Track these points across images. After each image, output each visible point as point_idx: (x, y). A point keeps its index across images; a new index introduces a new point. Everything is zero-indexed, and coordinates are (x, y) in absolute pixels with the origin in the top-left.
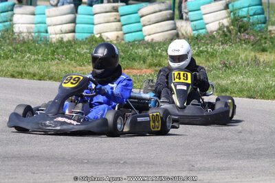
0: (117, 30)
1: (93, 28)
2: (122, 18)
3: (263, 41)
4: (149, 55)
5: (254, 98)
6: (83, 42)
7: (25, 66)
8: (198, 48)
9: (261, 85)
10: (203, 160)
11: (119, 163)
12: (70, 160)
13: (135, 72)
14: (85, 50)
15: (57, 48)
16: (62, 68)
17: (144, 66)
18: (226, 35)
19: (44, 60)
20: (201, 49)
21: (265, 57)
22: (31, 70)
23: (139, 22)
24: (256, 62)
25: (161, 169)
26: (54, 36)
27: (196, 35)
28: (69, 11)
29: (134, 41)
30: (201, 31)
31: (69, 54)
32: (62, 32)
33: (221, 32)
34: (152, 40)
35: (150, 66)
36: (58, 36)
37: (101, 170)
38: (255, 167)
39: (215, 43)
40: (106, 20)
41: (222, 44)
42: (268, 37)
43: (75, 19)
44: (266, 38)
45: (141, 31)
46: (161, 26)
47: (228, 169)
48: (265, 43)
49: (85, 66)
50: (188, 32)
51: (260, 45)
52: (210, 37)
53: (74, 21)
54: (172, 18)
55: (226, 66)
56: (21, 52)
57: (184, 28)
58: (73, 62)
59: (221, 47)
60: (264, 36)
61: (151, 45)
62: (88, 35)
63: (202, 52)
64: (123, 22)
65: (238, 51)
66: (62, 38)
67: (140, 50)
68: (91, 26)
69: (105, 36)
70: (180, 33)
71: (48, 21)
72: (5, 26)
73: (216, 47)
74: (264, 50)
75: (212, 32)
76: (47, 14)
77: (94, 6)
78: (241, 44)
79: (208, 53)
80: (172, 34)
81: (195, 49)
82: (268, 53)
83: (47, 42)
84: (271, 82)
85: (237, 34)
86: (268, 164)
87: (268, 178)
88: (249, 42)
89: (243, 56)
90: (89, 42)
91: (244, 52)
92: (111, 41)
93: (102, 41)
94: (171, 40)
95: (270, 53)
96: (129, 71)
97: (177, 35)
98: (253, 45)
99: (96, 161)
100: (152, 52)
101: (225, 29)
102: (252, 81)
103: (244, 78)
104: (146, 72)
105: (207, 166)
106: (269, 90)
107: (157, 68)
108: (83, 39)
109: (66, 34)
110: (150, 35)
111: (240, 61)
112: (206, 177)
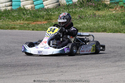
0: (31, 4)
1: (20, 4)
3: (99, 6)
4: (45, 15)
5: (93, 32)
6: (15, 10)
8: (69, 10)
9: (96, 26)
10: (65, 62)
12: (2, 65)
13: (39, 23)
14: (16, 14)
15: (3, 14)
16: (5, 23)
17: (43, 20)
18: (82, 4)
20: (70, 11)
21: (99, 13)
24: (95, 15)
26: (2, 8)
27: (68, 4)
29: (40, 8)
30: (70, 2)
31: (8, 16)
32: (6, 6)
33: (79, 2)
34: (48, 7)
35: (46, 20)
36: (4, 8)
37: (16, 69)
39: (77, 7)
41: (80, 8)
42: (101, 3)
44: (100, 4)
45: (43, 4)
46: (52, 1)
47: (76, 65)
48: (100, 6)
49: (15, 21)
50: (65, 3)
51: (97, 7)
52: (74, 5)
53: (11, 1)
55: (81, 18)
57: (63, 1)
58: (10, 20)
63: (70, 12)
65: (87, 11)
66: (6, 9)
67: (41, 13)
70: (61, 4)
73: (77, 9)
74: (99, 10)
75: (75, 2)
78: (89, 7)
79: (73, 12)
80: (56, 4)
81: (67, 11)
84: (101, 24)
85: (86, 3)
86: (95, 62)
87: (93, 68)
88: (92, 6)
89: (89, 13)
90: (18, 10)
91: (90, 11)
92: (29, 9)
93: (25, 9)
94: (56, 7)
95: (102, 11)
96: (36, 23)
97: (59, 5)
98: (94, 7)
99: (15, 65)
100: (47, 13)
101: (81, 1)
102: (92, 24)
103: (89, 23)
104: (44, 23)
105: (66, 64)
106: (100, 28)
107: (49, 21)
108: (16, 9)
109: (8, 7)
110: (46, 5)
111: (87, 15)
112: (64, 70)
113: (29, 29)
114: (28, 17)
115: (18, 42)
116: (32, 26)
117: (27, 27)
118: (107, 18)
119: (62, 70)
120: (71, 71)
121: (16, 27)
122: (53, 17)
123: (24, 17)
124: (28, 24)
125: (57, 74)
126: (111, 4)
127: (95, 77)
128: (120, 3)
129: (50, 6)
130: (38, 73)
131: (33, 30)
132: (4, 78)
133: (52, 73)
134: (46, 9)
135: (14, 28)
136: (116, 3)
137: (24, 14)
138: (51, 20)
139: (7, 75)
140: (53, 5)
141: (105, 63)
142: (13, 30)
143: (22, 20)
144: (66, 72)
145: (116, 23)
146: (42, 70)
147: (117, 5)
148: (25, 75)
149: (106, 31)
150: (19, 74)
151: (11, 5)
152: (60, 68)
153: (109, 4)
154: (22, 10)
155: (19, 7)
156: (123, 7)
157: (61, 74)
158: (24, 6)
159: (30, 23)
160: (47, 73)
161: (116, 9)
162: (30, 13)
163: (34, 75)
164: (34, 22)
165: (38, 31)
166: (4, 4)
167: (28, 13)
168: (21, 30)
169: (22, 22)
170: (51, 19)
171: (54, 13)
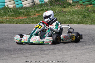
0: (13, 4)
1: (5, 4)
3: (64, 4)
4: (25, 12)
8: (42, 8)
9: (64, 19)
10: (46, 47)
11: (16, 50)
13: (20, 18)
14: (3, 12)
17: (23, 16)
18: (51, 3)
20: (43, 8)
21: (65, 9)
23: (21, 1)
24: (62, 11)
25: (31, 51)
27: (41, 4)
29: (20, 7)
30: (42, 2)
33: (49, 2)
34: (26, 6)
35: (26, 15)
37: (10, 53)
38: (64, 48)
39: (48, 6)
42: (66, 2)
44: (65, 3)
45: (22, 3)
47: (54, 49)
48: (65, 5)
49: (3, 17)
50: (38, 3)
51: (63, 6)
52: (46, 4)
57: (37, 1)
59: (50, 7)
60: (64, 2)
61: (26, 8)
62: (3, 6)
63: (43, 9)
64: (15, 1)
65: (56, 8)
67: (22, 10)
70: (35, 3)
73: (48, 7)
74: (65, 7)
75: (46, 2)
78: (57, 6)
79: (45, 9)
80: (32, 4)
82: (66, 8)
84: (68, 18)
85: (55, 2)
86: (68, 46)
87: (68, 51)
88: (59, 5)
89: (57, 10)
90: (4, 9)
91: (58, 8)
92: (12, 8)
93: (8, 8)
94: (33, 6)
95: (67, 8)
96: (18, 18)
97: (34, 4)
98: (61, 6)
99: (8, 50)
101: (51, 1)
102: (61, 18)
103: (58, 17)
104: (24, 18)
105: (47, 49)
106: (67, 21)
107: (28, 16)
108: (2, 8)
110: (25, 5)
111: (57, 12)
112: (46, 53)
113: (14, 23)
114: (12, 13)
115: (7, 33)
116: (16, 20)
117: (12, 21)
118: (72, 13)
120: (52, 53)
121: (4, 21)
122: (31, 14)
123: (9, 14)
124: (12, 19)
125: (41, 56)
126: (73, 2)
127: (71, 57)
128: (80, 2)
129: (28, 5)
131: (17, 23)
132: (2, 60)
133: (37, 55)
134: (24, 8)
135: (2, 22)
136: (77, 2)
137: (9, 12)
138: (30, 16)
139: (4, 58)
140: (30, 5)
141: (76, 47)
142: (2, 24)
143: (8, 16)
144: (48, 54)
145: (79, 17)
146: (30, 53)
147: (78, 3)
148: (17, 57)
149: (72, 23)
150: (13, 57)
152: (43, 51)
153: (72, 3)
154: (6, 9)
155: (4, 6)
156: (82, 4)
157: (44, 56)
158: (8, 6)
159: (14, 18)
160: (34, 56)
161: (77, 6)
162: (13, 10)
163: (24, 57)
164: (17, 17)
165: (21, 24)
167: (12, 11)
168: (8, 23)
169: (8, 17)
171: (31, 10)
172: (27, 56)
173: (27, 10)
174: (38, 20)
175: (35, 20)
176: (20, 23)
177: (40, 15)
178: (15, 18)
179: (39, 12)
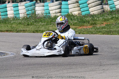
0: (78, 11)
1: (68, 10)
2: (80, 5)
4: (91, 20)
7: (38, 28)
8: (112, 16)
10: (107, 61)
12: (50, 64)
13: (85, 27)
15: (53, 19)
16: (54, 28)
17: (88, 25)
19: (47, 25)
20: (113, 16)
22: (41, 29)
23: (88, 7)
25: (88, 66)
26: (52, 15)
27: (111, 11)
28: (58, 4)
29: (86, 14)
30: (113, 9)
32: (56, 13)
34: (93, 13)
35: (91, 24)
36: (54, 15)
37: (63, 68)
40: (74, 6)
43: (61, 7)
45: (89, 10)
46: (97, 8)
52: (117, 11)
53: (60, 8)
54: (101, 4)
56: (38, 22)
57: (107, 8)
61: (93, 16)
63: (113, 17)
64: (81, 7)
66: (56, 15)
67: (87, 18)
68: (68, 9)
69: (73, 13)
71: (50, 8)
72: (32, 12)
75: (118, 9)
76: (49, 6)
77: (68, 1)
79: (116, 18)
80: (101, 11)
81: (110, 16)
83: (50, 17)
92: (76, 15)
93: (72, 15)
94: (101, 13)
96: (82, 27)
97: (104, 11)
99: (62, 64)
100: (92, 19)
104: (89, 27)
105: (108, 63)
107: (94, 25)
109: (58, 14)
112: (106, 68)
114: (75, 22)
116: (79, 30)
119: (104, 68)
120: (112, 69)
122: (98, 22)
123: (71, 22)
124: (75, 28)
125: (99, 72)
129: (96, 13)
130: (82, 71)
131: (79, 34)
133: (94, 71)
134: (91, 15)
139: (54, 73)
144: (107, 70)
146: (86, 68)
148: (70, 73)
150: (65, 72)
151: (60, 12)
152: (102, 66)
154: (70, 16)
155: (67, 13)
160: (90, 71)
162: (77, 18)
163: (78, 72)
164: (80, 27)
166: (54, 11)
170: (96, 24)
171: (99, 18)
172: (82, 72)
173: (94, 18)
174: (105, 30)
175: (101, 30)
176: (83, 34)
177: (108, 24)
178: (78, 28)
179: (108, 21)
